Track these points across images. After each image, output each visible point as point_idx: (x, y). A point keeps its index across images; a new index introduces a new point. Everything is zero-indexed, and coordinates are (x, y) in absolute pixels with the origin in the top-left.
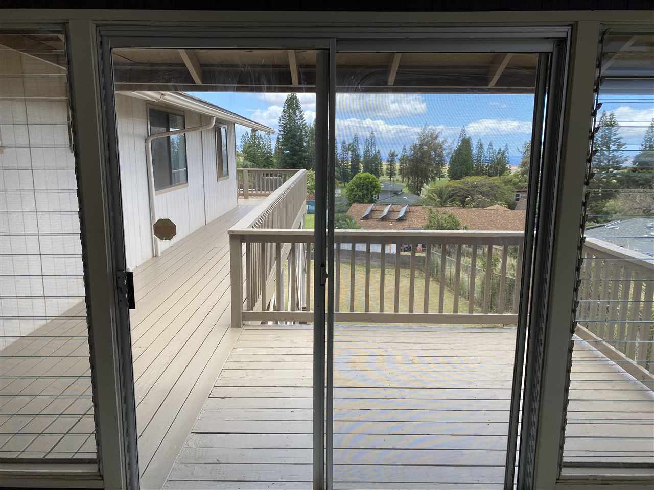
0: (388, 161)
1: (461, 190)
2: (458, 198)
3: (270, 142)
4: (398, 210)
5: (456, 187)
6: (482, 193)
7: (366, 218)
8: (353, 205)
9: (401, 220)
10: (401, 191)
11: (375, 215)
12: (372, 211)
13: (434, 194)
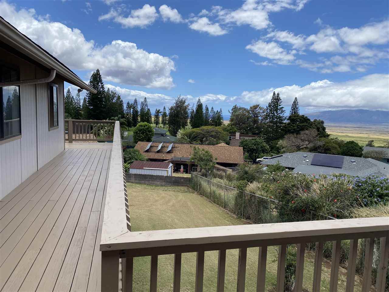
0: (155, 115)
1: (200, 134)
2: (199, 138)
3: (80, 101)
4: (167, 146)
5: (197, 132)
6: (212, 136)
7: (147, 151)
8: (138, 143)
9: (169, 152)
10: (165, 134)
11: (153, 149)
12: (151, 147)
13: (185, 136)
